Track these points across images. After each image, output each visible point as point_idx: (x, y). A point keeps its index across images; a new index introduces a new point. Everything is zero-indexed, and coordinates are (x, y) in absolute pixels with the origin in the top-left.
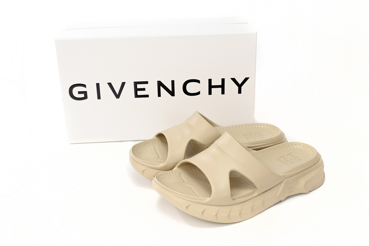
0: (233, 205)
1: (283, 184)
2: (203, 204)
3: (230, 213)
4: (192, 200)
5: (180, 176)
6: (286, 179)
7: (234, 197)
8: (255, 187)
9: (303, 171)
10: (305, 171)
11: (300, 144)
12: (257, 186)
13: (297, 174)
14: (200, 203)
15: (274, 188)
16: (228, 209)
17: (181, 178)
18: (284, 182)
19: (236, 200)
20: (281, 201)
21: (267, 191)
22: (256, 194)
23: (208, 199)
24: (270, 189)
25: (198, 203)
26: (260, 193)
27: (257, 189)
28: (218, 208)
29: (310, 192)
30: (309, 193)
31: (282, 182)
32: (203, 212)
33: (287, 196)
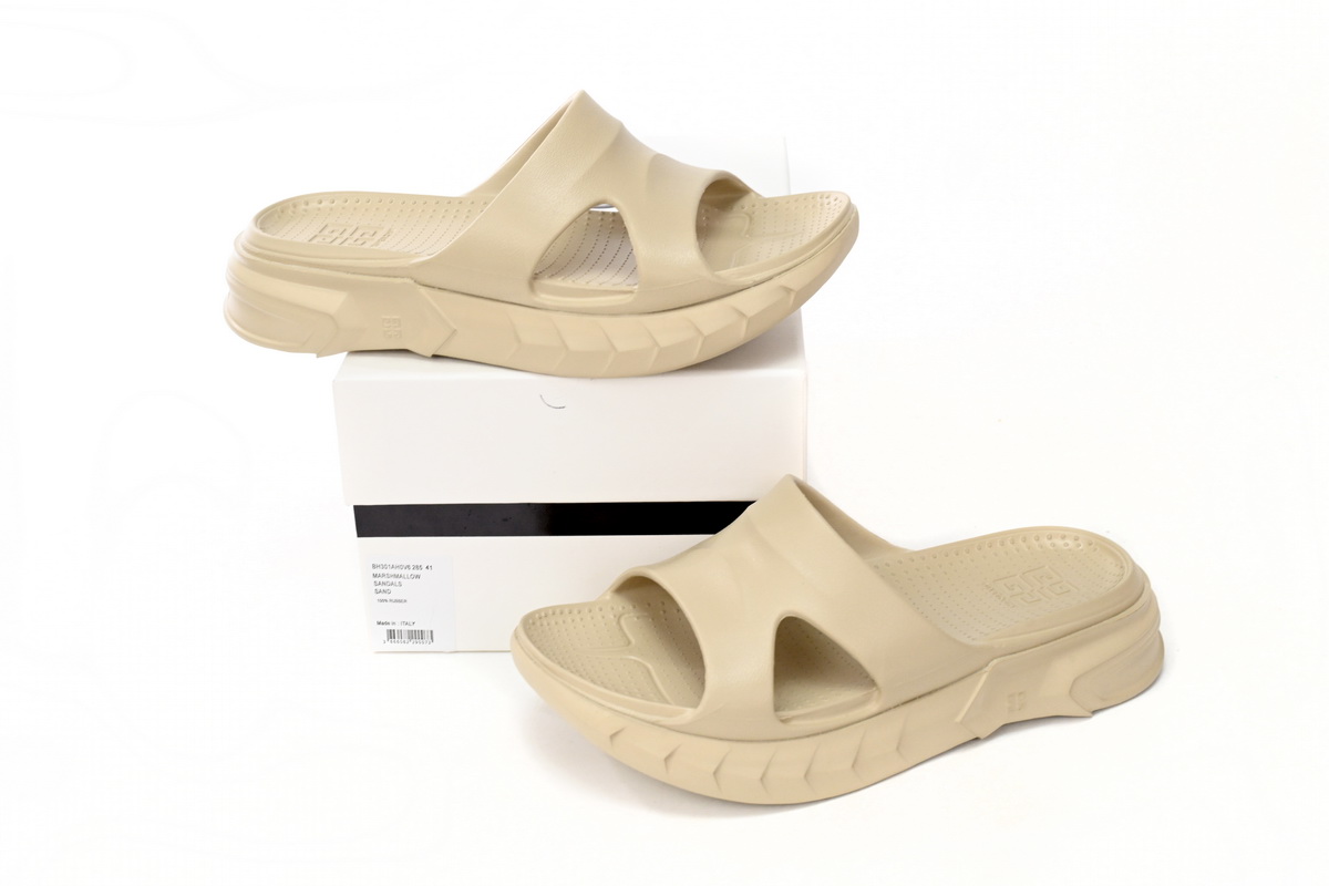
0: (782, 740)
1: (984, 677)
2: (670, 728)
3: (767, 768)
4: (633, 713)
5: (618, 623)
6: (995, 661)
7: (786, 714)
8: (872, 683)
9: (1065, 636)
10: (1073, 635)
11: (1066, 533)
12: (879, 679)
13: (1042, 644)
14: (661, 726)
15: (946, 690)
16: (762, 752)
17: (621, 629)
18: (986, 669)
19: (794, 723)
20: (977, 739)
21: (920, 697)
22: (872, 707)
23: (689, 714)
24: (930, 693)
25: (653, 723)
26: (891, 705)
27: (878, 689)
28: (723, 747)
29: (1095, 712)
30: (1090, 717)
31: (981, 669)
32: (667, 759)
33: (1002, 724)
